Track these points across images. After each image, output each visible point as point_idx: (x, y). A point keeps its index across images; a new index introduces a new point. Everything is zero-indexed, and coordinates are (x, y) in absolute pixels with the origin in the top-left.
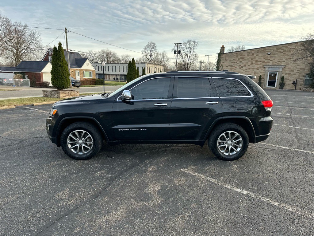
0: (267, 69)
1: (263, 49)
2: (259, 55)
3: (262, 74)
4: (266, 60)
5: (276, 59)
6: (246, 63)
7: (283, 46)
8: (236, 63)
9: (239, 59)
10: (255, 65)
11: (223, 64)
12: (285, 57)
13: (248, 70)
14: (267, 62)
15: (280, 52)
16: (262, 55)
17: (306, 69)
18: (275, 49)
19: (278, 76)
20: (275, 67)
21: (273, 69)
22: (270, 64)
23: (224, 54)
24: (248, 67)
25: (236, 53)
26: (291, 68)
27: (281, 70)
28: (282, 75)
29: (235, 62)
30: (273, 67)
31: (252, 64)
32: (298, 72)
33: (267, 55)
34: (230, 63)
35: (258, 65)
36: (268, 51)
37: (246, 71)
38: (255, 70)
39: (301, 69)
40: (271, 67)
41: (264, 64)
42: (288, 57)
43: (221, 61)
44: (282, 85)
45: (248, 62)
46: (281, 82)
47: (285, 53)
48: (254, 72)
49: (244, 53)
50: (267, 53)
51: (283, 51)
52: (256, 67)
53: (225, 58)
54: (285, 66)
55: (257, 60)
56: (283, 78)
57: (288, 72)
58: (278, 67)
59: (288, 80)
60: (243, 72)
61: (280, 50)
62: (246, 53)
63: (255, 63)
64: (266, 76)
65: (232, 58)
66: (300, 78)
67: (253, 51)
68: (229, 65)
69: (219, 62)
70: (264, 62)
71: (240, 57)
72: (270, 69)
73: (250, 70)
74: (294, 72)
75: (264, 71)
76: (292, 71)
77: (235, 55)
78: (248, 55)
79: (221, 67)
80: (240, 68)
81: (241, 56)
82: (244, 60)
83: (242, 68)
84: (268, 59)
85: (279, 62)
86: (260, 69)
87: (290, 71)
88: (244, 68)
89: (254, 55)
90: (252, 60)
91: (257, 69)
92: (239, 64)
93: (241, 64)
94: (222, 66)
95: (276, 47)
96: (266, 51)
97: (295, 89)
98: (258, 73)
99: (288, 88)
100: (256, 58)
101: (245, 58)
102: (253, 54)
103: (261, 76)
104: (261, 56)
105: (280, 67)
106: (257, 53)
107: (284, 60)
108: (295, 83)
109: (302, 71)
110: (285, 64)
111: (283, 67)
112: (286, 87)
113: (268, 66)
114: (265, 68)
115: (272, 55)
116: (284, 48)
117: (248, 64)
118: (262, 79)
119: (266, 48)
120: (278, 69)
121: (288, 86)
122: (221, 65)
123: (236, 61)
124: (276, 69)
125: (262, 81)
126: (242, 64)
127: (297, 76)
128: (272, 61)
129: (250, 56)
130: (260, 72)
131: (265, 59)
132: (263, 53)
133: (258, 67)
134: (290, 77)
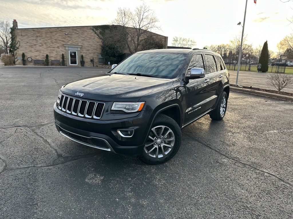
0: (67, 48)
1: (60, 29)
2: (58, 34)
3: (63, 53)
4: (65, 40)
5: (73, 39)
6: (45, 41)
7: (77, 28)
8: (35, 41)
9: (37, 36)
10: (55, 43)
11: (20, 40)
12: (81, 38)
13: (49, 49)
14: (66, 41)
15: (75, 33)
16: (60, 34)
17: (98, 49)
18: (71, 30)
19: (78, 54)
20: (74, 46)
21: (72, 48)
22: (69, 44)
23: (18, 29)
24: (49, 45)
25: (33, 29)
26: (87, 48)
27: (79, 49)
28: (81, 54)
29: (33, 40)
30: (72, 46)
31: (52, 43)
32: (93, 51)
33: (65, 35)
34: (28, 40)
35: (58, 44)
36: (65, 32)
37: (47, 49)
38: (57, 49)
39: (94, 49)
40: (70, 46)
41: (63, 43)
42: (83, 39)
43: (16, 37)
44: (82, 63)
45: (48, 40)
46: (81, 60)
47: (79, 34)
48: (55, 50)
49: (41, 31)
50: (64, 33)
51: (78, 32)
52: (56, 46)
53: (20, 34)
54: (82, 46)
55: (57, 39)
56: (82, 57)
57: (85, 51)
58: (76, 46)
59: (86, 58)
60: (45, 50)
61: (76, 32)
62: (44, 31)
63: (55, 42)
64: (67, 55)
65: (29, 35)
66: (95, 57)
67: (50, 30)
68: (27, 42)
69: (15, 38)
70: (63, 41)
71: (38, 35)
72: (70, 48)
73: (52, 48)
74: (90, 52)
75: (65, 50)
76: (88, 50)
77: (32, 32)
78: (46, 33)
79: (17, 43)
80: (40, 46)
81: (39, 33)
82: (44, 38)
83: (42, 46)
84: (67, 38)
85: (77, 42)
86: (61, 48)
87: (86, 51)
88: (45, 46)
89: (53, 34)
90: (51, 38)
91: (58, 47)
92: (38, 42)
93: (40, 41)
94: (19, 42)
95: (71, 28)
96: (63, 30)
97: (93, 66)
98: (59, 51)
99: (87, 65)
100: (55, 37)
101: (44, 36)
102: (51, 32)
103: (63, 55)
104: (60, 36)
105: (78, 46)
106: (56, 32)
107: (80, 40)
108: (92, 61)
109: (95, 51)
110: (82, 44)
111: (80, 47)
112: (86, 65)
113: (68, 46)
114: (65, 47)
115: (69, 35)
116: (78, 30)
117: (48, 42)
118: (65, 58)
119: (63, 28)
120: (76, 48)
121: (87, 64)
122: (17, 41)
123: (35, 39)
124: (74, 48)
125: (65, 60)
126: (42, 42)
127: (92, 55)
128: (70, 41)
129: (49, 34)
130: (61, 51)
131: (63, 38)
132: (60, 32)
133: (58, 46)
134: (87, 56)
